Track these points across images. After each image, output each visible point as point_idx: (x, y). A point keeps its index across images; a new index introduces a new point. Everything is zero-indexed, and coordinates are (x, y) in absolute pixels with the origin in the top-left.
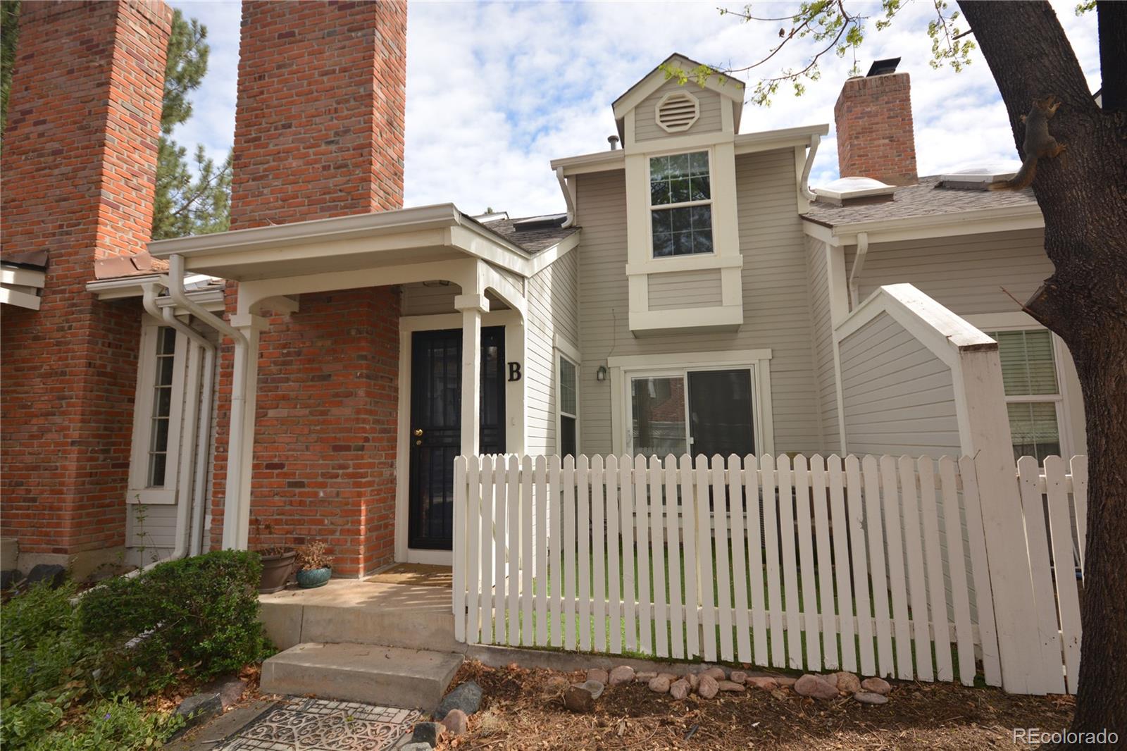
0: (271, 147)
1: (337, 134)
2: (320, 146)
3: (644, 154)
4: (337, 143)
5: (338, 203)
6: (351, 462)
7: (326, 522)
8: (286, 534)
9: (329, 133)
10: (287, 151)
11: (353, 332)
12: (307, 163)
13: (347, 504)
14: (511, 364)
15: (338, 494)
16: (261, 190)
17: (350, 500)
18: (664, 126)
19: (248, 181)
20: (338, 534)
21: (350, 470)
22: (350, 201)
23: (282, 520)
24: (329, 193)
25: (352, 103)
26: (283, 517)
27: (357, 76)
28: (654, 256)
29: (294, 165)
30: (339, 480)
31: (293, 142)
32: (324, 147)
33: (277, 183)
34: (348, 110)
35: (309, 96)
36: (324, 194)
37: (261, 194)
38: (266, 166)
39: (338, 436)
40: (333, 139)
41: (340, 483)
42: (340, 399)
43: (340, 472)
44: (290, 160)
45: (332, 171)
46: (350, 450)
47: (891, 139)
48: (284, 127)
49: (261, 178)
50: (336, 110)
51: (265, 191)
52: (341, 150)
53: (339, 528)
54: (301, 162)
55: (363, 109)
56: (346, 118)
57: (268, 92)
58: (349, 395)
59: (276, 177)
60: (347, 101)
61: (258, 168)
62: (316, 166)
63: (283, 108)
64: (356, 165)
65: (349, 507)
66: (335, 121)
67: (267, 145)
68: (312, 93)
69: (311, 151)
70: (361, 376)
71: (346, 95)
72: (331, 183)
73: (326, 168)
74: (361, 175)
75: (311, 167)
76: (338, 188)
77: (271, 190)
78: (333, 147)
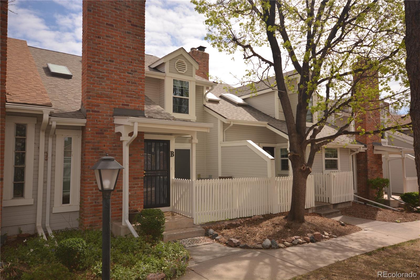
0: (105, 67)
1: (132, 71)
2: (125, 73)
3: (172, 77)
4: (132, 74)
5: (133, 96)
6: (139, 183)
7: (132, 202)
8: (117, 207)
9: (129, 69)
10: (112, 71)
11: (140, 141)
12: (121, 78)
13: (138, 196)
14: (171, 152)
15: (135, 193)
16: (101, 83)
17: (140, 195)
18: (177, 69)
19: (95, 78)
20: (136, 205)
21: (140, 185)
22: (137, 96)
23: (115, 203)
24: (129, 91)
25: (137, 62)
26: (116, 202)
27: (139, 53)
28: (173, 112)
29: (115, 77)
30: (136, 188)
31: (114, 68)
32: (127, 74)
33: (108, 82)
34: (136, 64)
35: (121, 53)
36: (128, 91)
37: (101, 84)
38: (103, 74)
39: (135, 174)
40: (130, 72)
41: (136, 190)
42: (135, 162)
43: (136, 186)
44: (113, 75)
45: (130, 84)
46: (139, 179)
47: (204, 73)
48: (110, 61)
49: (101, 78)
50: (131, 62)
51: (103, 84)
52: (134, 77)
53: (136, 204)
54: (118, 77)
55: (141, 65)
56: (135, 66)
57: (103, 44)
58: (138, 161)
59: (108, 79)
60: (135, 60)
61: (100, 74)
62: (125, 80)
63: (109, 53)
64: (140, 84)
65: (139, 197)
66: (131, 66)
67: (103, 66)
68: (122, 52)
69: (122, 74)
70: (143, 155)
71: (135, 58)
72: (130, 88)
73: (128, 82)
74: (141, 88)
75: (122, 80)
76: (133, 90)
77: (106, 84)
78: (131, 75)
